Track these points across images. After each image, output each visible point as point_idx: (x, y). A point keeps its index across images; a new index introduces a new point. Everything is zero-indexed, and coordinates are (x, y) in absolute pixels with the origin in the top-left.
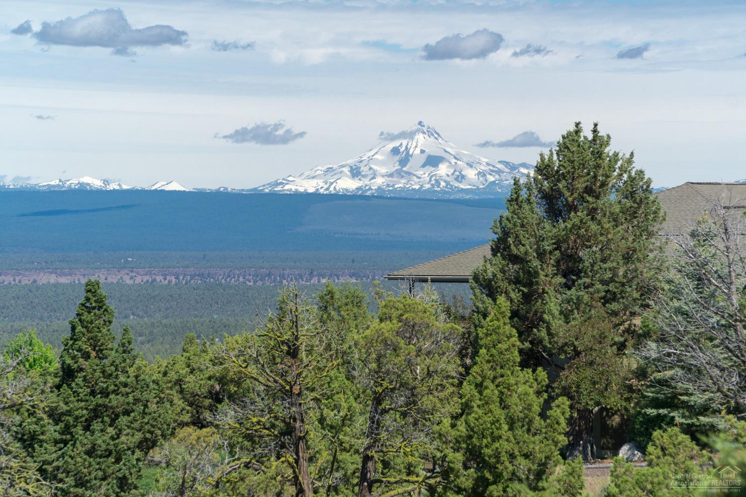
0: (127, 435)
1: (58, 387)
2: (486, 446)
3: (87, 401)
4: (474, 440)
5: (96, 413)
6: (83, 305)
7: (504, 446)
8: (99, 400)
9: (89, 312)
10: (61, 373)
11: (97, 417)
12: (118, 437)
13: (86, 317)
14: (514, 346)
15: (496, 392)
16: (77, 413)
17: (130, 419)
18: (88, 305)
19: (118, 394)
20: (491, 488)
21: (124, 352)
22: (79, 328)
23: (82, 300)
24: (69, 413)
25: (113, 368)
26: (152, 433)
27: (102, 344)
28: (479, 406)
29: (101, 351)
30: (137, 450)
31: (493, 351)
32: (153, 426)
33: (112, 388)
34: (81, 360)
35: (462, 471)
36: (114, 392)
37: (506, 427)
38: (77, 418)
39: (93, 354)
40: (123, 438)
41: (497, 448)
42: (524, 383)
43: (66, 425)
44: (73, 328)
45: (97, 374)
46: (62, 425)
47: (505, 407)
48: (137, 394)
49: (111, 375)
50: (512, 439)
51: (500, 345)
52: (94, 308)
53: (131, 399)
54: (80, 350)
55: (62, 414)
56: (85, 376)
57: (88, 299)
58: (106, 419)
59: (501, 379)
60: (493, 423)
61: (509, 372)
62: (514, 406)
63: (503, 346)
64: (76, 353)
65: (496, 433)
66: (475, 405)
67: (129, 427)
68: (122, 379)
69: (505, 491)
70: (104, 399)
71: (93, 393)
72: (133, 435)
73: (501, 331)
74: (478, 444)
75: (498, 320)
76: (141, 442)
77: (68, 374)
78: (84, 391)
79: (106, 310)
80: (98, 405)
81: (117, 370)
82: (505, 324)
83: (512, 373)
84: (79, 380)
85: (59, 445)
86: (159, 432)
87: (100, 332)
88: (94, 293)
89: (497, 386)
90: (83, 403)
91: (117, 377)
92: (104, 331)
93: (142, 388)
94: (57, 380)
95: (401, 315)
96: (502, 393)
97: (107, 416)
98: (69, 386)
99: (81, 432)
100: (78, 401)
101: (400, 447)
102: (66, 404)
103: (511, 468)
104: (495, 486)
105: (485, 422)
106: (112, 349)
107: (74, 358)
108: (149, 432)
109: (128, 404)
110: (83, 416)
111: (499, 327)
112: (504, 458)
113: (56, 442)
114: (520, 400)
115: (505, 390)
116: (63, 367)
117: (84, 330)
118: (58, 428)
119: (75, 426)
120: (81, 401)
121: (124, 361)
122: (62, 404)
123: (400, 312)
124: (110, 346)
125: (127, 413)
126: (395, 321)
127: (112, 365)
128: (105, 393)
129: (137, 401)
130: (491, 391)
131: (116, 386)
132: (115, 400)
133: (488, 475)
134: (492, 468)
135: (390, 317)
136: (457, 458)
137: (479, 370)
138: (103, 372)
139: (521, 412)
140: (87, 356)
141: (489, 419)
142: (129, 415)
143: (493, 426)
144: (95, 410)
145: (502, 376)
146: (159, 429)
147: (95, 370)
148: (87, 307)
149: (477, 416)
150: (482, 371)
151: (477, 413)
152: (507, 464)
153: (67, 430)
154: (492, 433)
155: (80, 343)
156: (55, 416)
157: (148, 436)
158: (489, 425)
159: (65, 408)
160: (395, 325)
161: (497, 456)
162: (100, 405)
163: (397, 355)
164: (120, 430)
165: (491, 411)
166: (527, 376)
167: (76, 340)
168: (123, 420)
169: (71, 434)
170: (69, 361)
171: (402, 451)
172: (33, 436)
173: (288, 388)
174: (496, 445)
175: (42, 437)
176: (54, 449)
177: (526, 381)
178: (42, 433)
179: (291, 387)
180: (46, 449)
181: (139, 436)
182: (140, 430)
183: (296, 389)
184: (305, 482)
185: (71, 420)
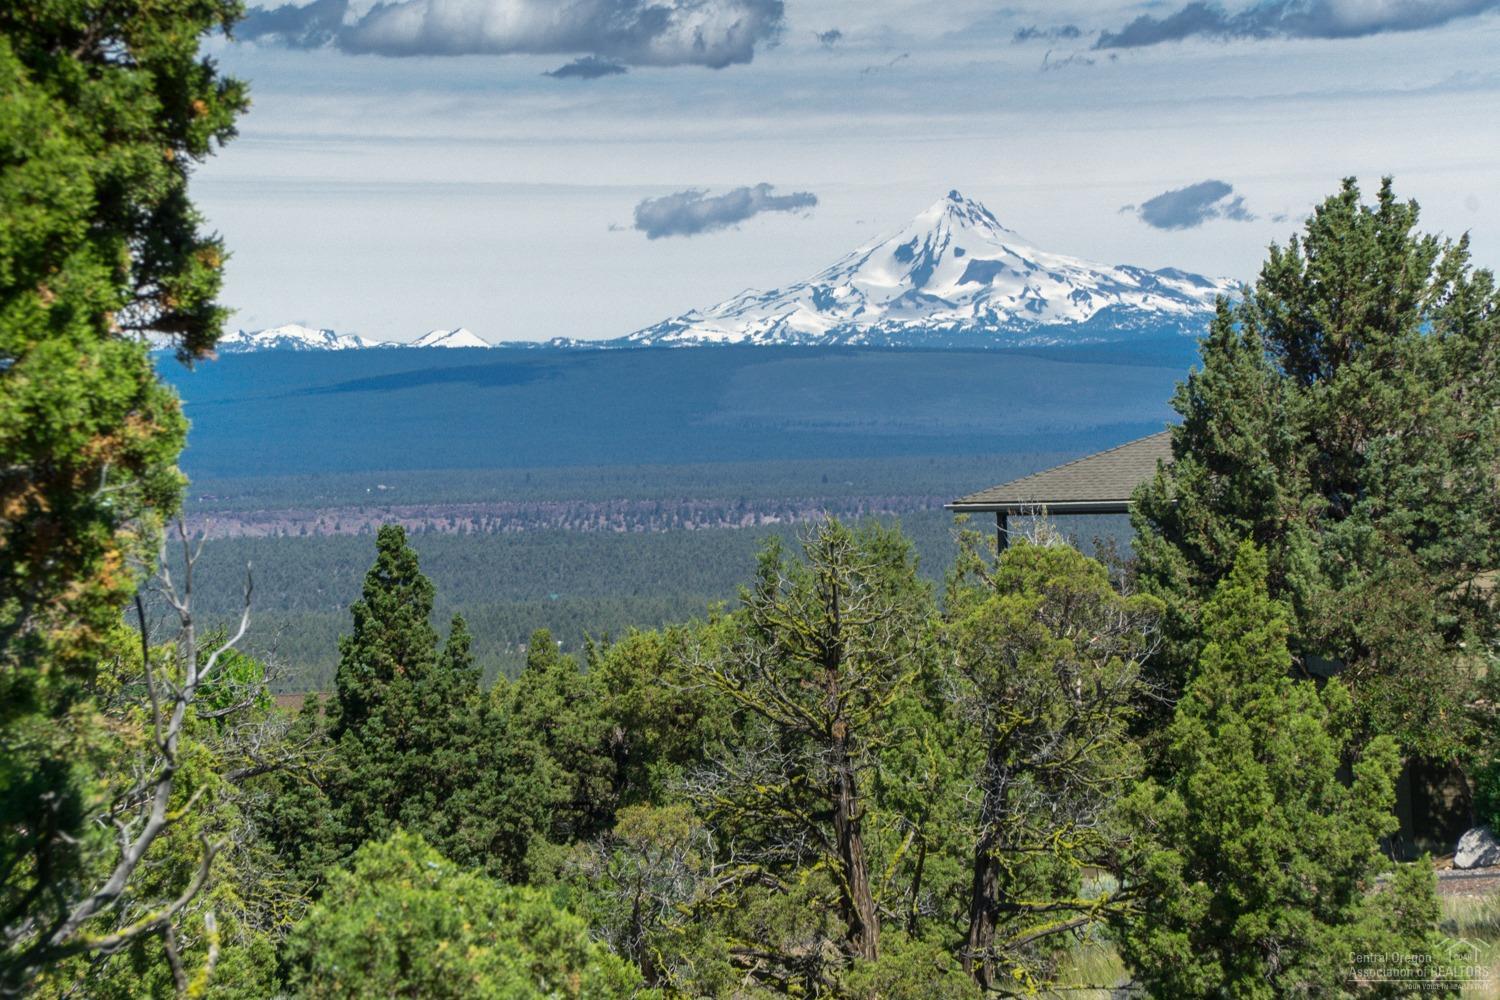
0: (470, 825)
1: (336, 735)
2: (1231, 837)
3: (391, 761)
4: (1204, 824)
5: (410, 783)
6: (375, 575)
7: (1267, 836)
8: (413, 757)
9: (388, 590)
10: (340, 708)
11: (408, 792)
12: (454, 831)
13: (383, 598)
14: (1278, 635)
15: (1246, 729)
16: (373, 784)
17: (474, 794)
18: (384, 574)
19: (447, 748)
20: (1245, 919)
21: (456, 664)
22: (370, 621)
23: (374, 566)
24: (357, 785)
25: (437, 697)
26: (516, 821)
27: (414, 651)
28: (1209, 757)
29: (413, 663)
30: (489, 855)
31: (1237, 647)
32: (518, 809)
33: (437, 735)
34: (376, 682)
35: (1182, 886)
36: (440, 742)
37: (1270, 798)
38: (375, 795)
39: (399, 670)
40: (463, 832)
41: (1254, 840)
42: (1301, 710)
43: (354, 808)
44: (359, 621)
45: (408, 709)
46: (346, 807)
47: (1262, 755)
48: (484, 746)
49: (434, 710)
50: (1284, 822)
51: (1248, 635)
52: (396, 581)
53: (473, 756)
54: (373, 662)
55: (347, 786)
56: (385, 714)
57: (384, 564)
58: (429, 795)
59: (1252, 703)
60: (1243, 790)
61: (1270, 689)
62: (1284, 756)
63: (1255, 637)
64: (366, 668)
65: (1250, 809)
66: (1202, 756)
67: (472, 811)
68: (455, 717)
69: (1272, 924)
70: (423, 757)
71: (402, 746)
72: (480, 826)
73: (1250, 606)
74: (1212, 833)
75: (1243, 584)
76: (496, 840)
77: (353, 709)
78: (385, 743)
79: (418, 584)
80: (413, 769)
81: (444, 700)
82: (1257, 591)
83: (1277, 691)
84: (375, 721)
85: (343, 847)
86: (529, 821)
87: (409, 626)
88: (395, 552)
89: (1248, 716)
90: (385, 766)
91: (445, 713)
92: (417, 625)
93: (494, 734)
94: (334, 720)
95: (1043, 579)
96: (1257, 730)
97: (430, 790)
98: (356, 732)
99: (383, 821)
100: (374, 760)
101: (1052, 841)
102: (353, 767)
103: (1283, 879)
104: (1251, 916)
105: (1225, 788)
106: (433, 660)
107: (363, 678)
108: (510, 819)
109: (469, 765)
110: (386, 789)
111: (1246, 600)
112: (1270, 859)
113: (338, 840)
114: (1296, 743)
115: (1265, 724)
116: (341, 697)
117: (379, 624)
118: (339, 813)
119: (372, 810)
120: (381, 760)
121: (457, 681)
122: (344, 767)
123: (1039, 573)
124: (429, 654)
125: (468, 783)
126: (1030, 592)
127: (434, 690)
128: (425, 746)
129: (483, 761)
130: (1234, 727)
131: (443, 730)
132: (443, 758)
133: (1235, 893)
134: (1245, 880)
135: (1020, 584)
136: (1167, 860)
137: (1206, 686)
138: (418, 704)
139: (1298, 767)
140: (386, 675)
141: (1232, 781)
142: (470, 788)
143: (1244, 797)
144: (406, 777)
145: (1256, 696)
146: (529, 813)
147: (403, 702)
148: (383, 580)
149: (1207, 777)
150: (1215, 687)
151: (1206, 770)
152: (1276, 870)
153: (357, 816)
154: (1242, 810)
155: (373, 649)
156: (336, 791)
157: (509, 827)
158: (1234, 795)
159: (352, 775)
160: (1033, 599)
161: (1253, 851)
162: (416, 769)
163: (1039, 659)
164: (457, 818)
165: (1237, 767)
166: (1305, 694)
167: (364, 644)
168: (461, 797)
169: (366, 824)
170: (353, 684)
171: (1055, 847)
172: (296, 829)
173: (822, 726)
174: (1252, 834)
175: (310, 831)
176: (335, 853)
177: (1306, 706)
178: (311, 824)
179: (829, 727)
180: (320, 854)
181: (491, 828)
182: (494, 816)
183: (838, 729)
184: (864, 909)
185: (363, 796)
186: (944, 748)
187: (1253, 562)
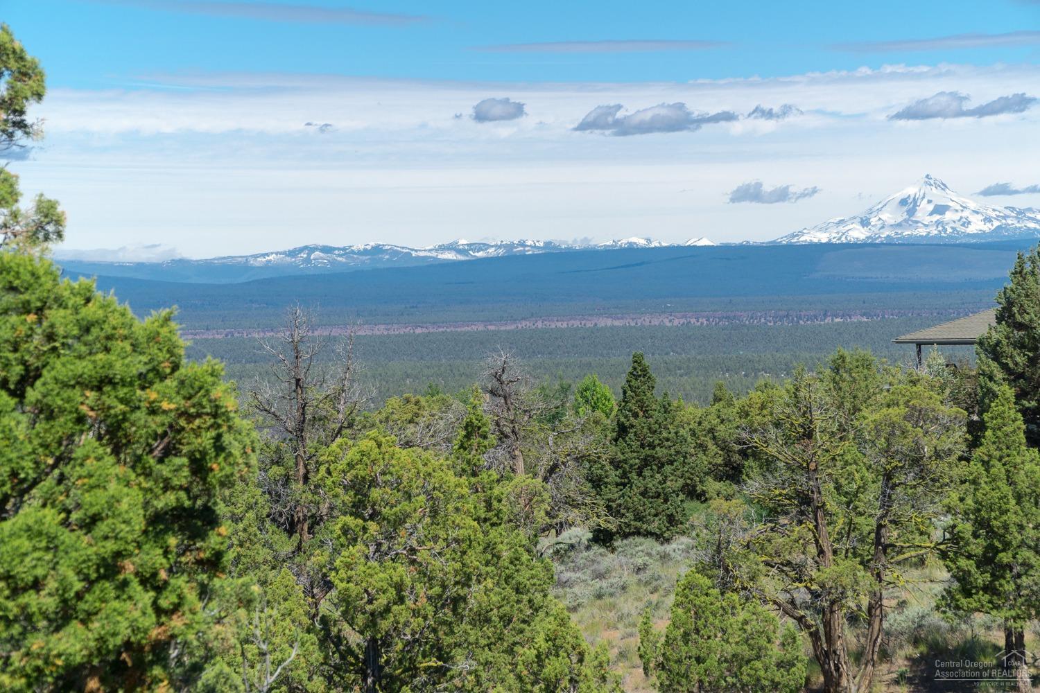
0: (672, 480)
1: (616, 440)
2: (995, 519)
3: (638, 452)
4: (982, 512)
5: (646, 462)
6: (631, 373)
7: (1012, 518)
8: (647, 451)
9: (636, 379)
10: (617, 429)
11: (646, 465)
12: (665, 483)
13: (634, 383)
14: (1019, 428)
15: (1003, 470)
16: (631, 462)
17: (673, 467)
18: (635, 373)
19: (662, 447)
20: (1001, 555)
21: (665, 412)
22: (629, 392)
23: (630, 369)
24: (625, 461)
25: (657, 426)
26: (691, 479)
27: (647, 406)
28: (986, 483)
29: (647, 411)
30: (680, 493)
31: (999, 433)
32: (692, 474)
33: (657, 442)
34: (631, 418)
35: (972, 540)
36: (659, 445)
37: (1013, 502)
38: (631, 466)
39: (641, 414)
40: (669, 483)
41: (1005, 521)
42: (1031, 461)
43: (623, 471)
44: (625, 393)
45: (645, 430)
46: (620, 471)
47: (1011, 482)
48: (678, 447)
49: (656, 431)
50: (1020, 512)
51: (1005, 428)
52: (640, 376)
53: (672, 451)
54: (630, 410)
55: (620, 462)
56: (635, 432)
57: (635, 369)
58: (654, 467)
59: (1007, 459)
60: (1001, 499)
61: (1015, 453)
62: (1021, 483)
63: (1008, 429)
64: (627, 413)
65: (1004, 507)
66: (982, 482)
67: (672, 474)
68: (665, 434)
69: (1014, 557)
70: (651, 451)
71: (642, 446)
72: (676, 481)
73: (1006, 415)
74: (986, 517)
75: (1003, 405)
76: (683, 487)
77: (622, 430)
78: (636, 444)
79: (649, 377)
80: (647, 456)
81: (660, 427)
82: (1010, 408)
83: (1018, 453)
84: (631, 435)
85: (619, 487)
86: (698, 479)
87: (645, 395)
88: (640, 363)
89: (1004, 465)
90: (636, 454)
91: (660, 433)
92: (648, 394)
93: (681, 442)
94: (615, 434)
95: (909, 401)
96: (1007, 471)
97: (655, 465)
98: (624, 439)
99: (635, 477)
100: (631, 452)
101: (911, 518)
102: (623, 454)
103: (1020, 537)
104: (1005, 554)
105: (992, 497)
106: (655, 410)
107: (626, 417)
108: (689, 478)
109: (671, 455)
110: (636, 464)
111: (1004, 412)
112: (1013, 529)
113: (617, 485)
114: (1027, 476)
115: (1012, 469)
116: (618, 424)
117: (633, 394)
118: (618, 473)
119: (631, 472)
120: (634, 452)
121: (666, 420)
122: (619, 454)
123: (906, 398)
124: (653, 407)
125: (671, 463)
126: (902, 407)
127: (656, 423)
128: (652, 446)
129: (678, 453)
130: (998, 469)
131: (660, 440)
132: (660, 452)
133: (997, 544)
134: (1001, 537)
135: (897, 403)
136: (966, 528)
137: (985, 451)
138: (650, 429)
139: (1027, 488)
140: (636, 415)
141: (996, 494)
142: (672, 465)
143: (1001, 501)
144: (645, 460)
145: (1008, 456)
146: (697, 476)
147: (643, 427)
148: (634, 375)
149: (984, 492)
150: (989, 452)
151: (984, 489)
152: (1016, 534)
153: (624, 475)
154: (1000, 507)
155: (630, 405)
156: (616, 464)
157: (689, 481)
158: (997, 500)
159: (622, 457)
160: (903, 410)
161: (1006, 526)
162: (649, 456)
163: (905, 437)
164: (666, 477)
165: (999, 488)
166: (1033, 454)
167: (627, 402)
168: (667, 469)
169: (628, 478)
170: (622, 419)
171: (913, 521)
172: (600, 479)
173: (805, 465)
174: (1005, 518)
175: (606, 480)
176: (616, 490)
177: (1033, 460)
178: (606, 477)
179: (808, 464)
180: (610, 490)
181: (681, 482)
182: (682, 477)
183: (812, 466)
184: (825, 544)
185: (627, 467)
186: (868, 469)
187: (1008, 395)
